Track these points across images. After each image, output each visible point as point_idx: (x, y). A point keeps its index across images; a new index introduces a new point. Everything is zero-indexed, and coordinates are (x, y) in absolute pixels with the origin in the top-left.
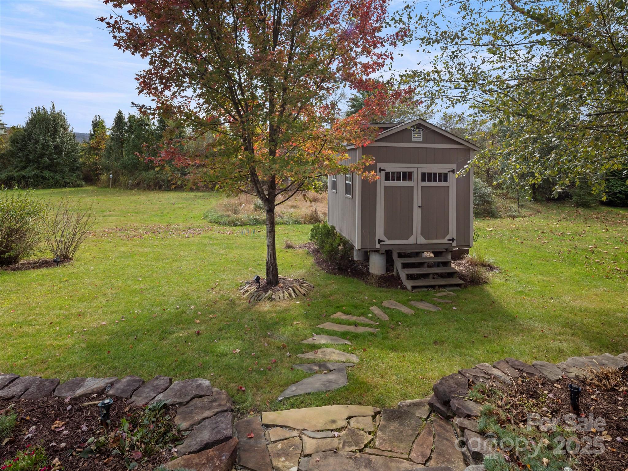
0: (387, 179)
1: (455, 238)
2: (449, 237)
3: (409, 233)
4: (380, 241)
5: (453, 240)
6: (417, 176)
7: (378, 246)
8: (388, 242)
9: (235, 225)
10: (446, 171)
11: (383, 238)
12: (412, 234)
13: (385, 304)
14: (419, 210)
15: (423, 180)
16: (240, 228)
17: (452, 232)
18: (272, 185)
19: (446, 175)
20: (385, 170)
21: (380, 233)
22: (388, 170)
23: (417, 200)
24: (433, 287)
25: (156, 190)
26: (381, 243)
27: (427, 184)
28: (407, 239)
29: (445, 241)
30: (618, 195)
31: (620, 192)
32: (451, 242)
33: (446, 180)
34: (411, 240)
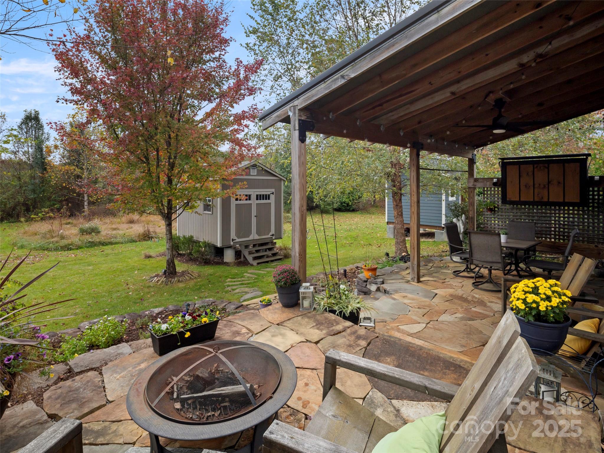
0: (236, 199)
2: (271, 234)
3: (249, 233)
5: (273, 235)
6: (253, 197)
7: (232, 243)
8: (238, 240)
10: (269, 193)
11: (235, 238)
12: (251, 234)
13: (249, 271)
14: (255, 218)
15: (257, 199)
17: (273, 231)
19: (269, 195)
21: (233, 235)
23: (254, 212)
24: (267, 262)
26: (234, 241)
27: (259, 201)
28: (249, 237)
29: (269, 236)
30: (344, 204)
31: (344, 203)
32: (272, 237)
33: (269, 199)
34: (251, 238)
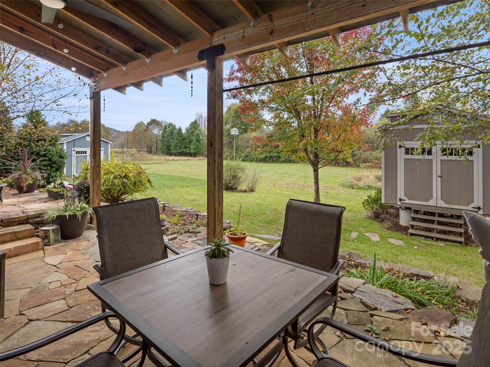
0: (407, 153)
1: (482, 207)
2: (474, 205)
3: (429, 197)
4: (400, 200)
5: (479, 208)
6: (436, 151)
7: (399, 203)
8: (408, 201)
9: (353, 188)
11: (404, 197)
12: (432, 198)
14: (439, 179)
16: (356, 190)
17: (478, 202)
18: (316, 156)
20: (404, 147)
21: (401, 193)
22: (407, 146)
23: (436, 171)
25: (336, 166)
26: (402, 201)
28: (428, 201)
29: (469, 208)
32: (477, 210)
34: (431, 203)
